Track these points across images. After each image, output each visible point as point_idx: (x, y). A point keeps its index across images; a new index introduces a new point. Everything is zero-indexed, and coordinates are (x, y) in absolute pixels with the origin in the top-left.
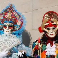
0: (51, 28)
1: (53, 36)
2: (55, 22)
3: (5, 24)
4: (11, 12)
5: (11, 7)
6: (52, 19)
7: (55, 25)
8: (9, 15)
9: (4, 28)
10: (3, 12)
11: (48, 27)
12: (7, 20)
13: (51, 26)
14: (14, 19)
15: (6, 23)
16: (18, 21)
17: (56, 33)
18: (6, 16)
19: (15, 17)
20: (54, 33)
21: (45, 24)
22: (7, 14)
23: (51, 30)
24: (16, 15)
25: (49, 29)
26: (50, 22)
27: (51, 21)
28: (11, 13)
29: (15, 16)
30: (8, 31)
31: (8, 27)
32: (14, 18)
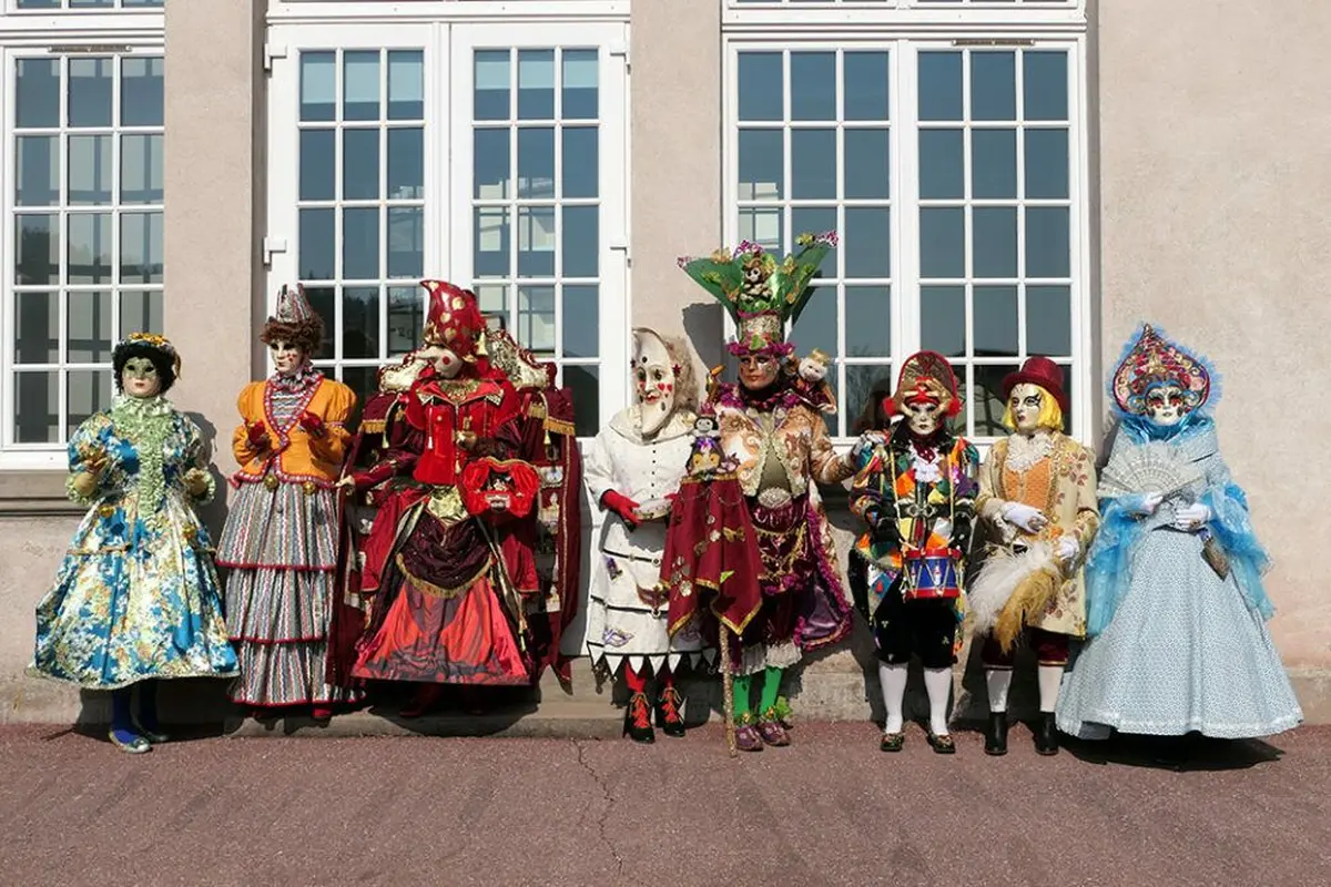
0: (923, 407)
1: (925, 432)
2: (936, 389)
3: (1155, 390)
4: (1158, 351)
5: (1152, 336)
6: (928, 382)
7: (935, 398)
8: (1153, 364)
9: (1154, 407)
10: (1129, 357)
11: (915, 404)
12: (1159, 379)
13: (924, 401)
14: (1176, 373)
15: (1160, 387)
16: (1193, 379)
17: (934, 424)
18: (1143, 368)
19: (1176, 366)
20: (929, 423)
21: (908, 394)
22: (1148, 361)
23: (923, 414)
24: (1179, 360)
25: (915, 409)
26: (922, 389)
27: (925, 385)
28: (1161, 357)
29: (1177, 363)
30: (1170, 414)
31: (1167, 401)
32: (1175, 369)
